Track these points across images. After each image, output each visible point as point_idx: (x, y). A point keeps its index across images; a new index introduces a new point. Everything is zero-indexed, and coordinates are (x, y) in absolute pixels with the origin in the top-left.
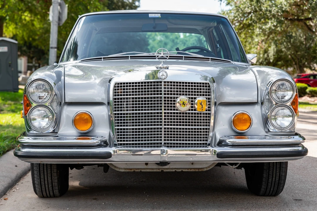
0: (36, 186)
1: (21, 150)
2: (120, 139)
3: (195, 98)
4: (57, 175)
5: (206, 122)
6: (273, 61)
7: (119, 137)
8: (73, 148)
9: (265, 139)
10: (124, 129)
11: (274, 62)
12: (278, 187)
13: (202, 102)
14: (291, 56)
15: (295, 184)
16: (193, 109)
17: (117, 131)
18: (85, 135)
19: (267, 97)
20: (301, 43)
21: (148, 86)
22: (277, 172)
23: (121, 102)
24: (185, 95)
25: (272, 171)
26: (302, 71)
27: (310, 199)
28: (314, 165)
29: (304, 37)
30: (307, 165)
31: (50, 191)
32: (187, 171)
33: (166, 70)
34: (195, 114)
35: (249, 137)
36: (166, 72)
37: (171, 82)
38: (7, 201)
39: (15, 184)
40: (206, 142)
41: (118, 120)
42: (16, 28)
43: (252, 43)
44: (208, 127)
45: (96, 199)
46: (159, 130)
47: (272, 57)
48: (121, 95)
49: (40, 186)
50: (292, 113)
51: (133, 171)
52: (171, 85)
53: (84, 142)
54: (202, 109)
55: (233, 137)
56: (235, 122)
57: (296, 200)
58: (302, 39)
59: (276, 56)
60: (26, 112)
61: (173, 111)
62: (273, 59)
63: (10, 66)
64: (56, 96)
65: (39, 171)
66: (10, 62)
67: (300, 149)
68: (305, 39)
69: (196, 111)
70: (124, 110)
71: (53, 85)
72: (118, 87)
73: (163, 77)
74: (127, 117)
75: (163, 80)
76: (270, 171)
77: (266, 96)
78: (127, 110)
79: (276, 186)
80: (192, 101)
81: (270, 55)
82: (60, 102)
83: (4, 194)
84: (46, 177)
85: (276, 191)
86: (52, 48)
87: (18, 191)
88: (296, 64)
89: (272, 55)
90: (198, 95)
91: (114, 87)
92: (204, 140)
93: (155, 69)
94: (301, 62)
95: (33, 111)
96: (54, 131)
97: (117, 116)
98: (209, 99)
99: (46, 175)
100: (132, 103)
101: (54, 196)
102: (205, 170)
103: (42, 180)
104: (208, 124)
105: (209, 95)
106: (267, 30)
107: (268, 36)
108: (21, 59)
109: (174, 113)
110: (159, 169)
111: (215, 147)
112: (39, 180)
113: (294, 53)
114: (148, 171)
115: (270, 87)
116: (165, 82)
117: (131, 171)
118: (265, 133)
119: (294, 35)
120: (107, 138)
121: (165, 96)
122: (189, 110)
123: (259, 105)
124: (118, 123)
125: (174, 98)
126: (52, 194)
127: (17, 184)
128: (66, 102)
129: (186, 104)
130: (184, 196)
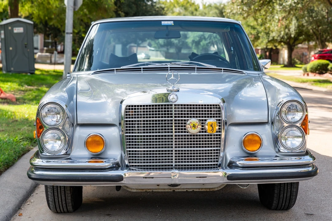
0: (50, 202)
1: (35, 172)
2: (131, 161)
3: (205, 120)
4: (70, 192)
5: (217, 144)
6: (294, 36)
7: (131, 158)
8: (85, 171)
9: (275, 160)
10: (136, 151)
11: (296, 36)
12: (289, 203)
13: (212, 124)
14: (313, 30)
15: (308, 194)
16: (204, 131)
17: (128, 153)
18: (97, 157)
19: (277, 118)
20: (323, 17)
21: (159, 108)
22: (288, 188)
23: (132, 124)
24: (196, 117)
25: (283, 187)
26: (324, 46)
27: (321, 214)
28: (329, 168)
29: (327, 11)
30: (322, 168)
31: (64, 208)
32: (198, 191)
33: (177, 93)
34: (205, 135)
35: (260, 158)
36: (176, 95)
37: (182, 105)
38: (22, 217)
39: (29, 196)
40: (217, 163)
41: (130, 142)
42: (32, 7)
43: (272, 20)
44: (218, 148)
45: (109, 215)
46: (170, 152)
47: (293, 32)
48: (132, 118)
49: (54, 203)
50: (302, 134)
51: (144, 191)
52: (182, 108)
53: (97, 165)
54: (212, 131)
55: (243, 159)
56: (245, 142)
57: (308, 214)
58: (325, 13)
59: (297, 31)
60: (39, 135)
61: (183, 134)
62: (294, 34)
63: (26, 47)
64: (68, 118)
65: (52, 189)
66: (26, 43)
67: (310, 169)
68: (327, 13)
69: (206, 132)
70: (135, 133)
71: (65, 107)
72: (129, 109)
73: (174, 100)
74: (138, 139)
75: (174, 103)
76: (281, 188)
77: (276, 116)
78: (138, 133)
79: (288, 201)
80: (202, 123)
81: (291, 30)
82: (73, 124)
83: (19, 209)
84: (59, 194)
85: (287, 206)
86: (67, 33)
87: (32, 204)
88: (317, 39)
89: (293, 30)
90: (208, 117)
91: (126, 110)
92: (214, 161)
93: (166, 92)
94: (323, 37)
95: (45, 134)
96: (67, 152)
97: (128, 138)
98: (219, 120)
99: (59, 193)
100: (143, 125)
101: (67, 212)
102: (216, 189)
103: (56, 197)
104: (218, 145)
105: (219, 117)
106: (287, 7)
107: (289, 13)
108: (37, 36)
109: (185, 136)
110: (170, 189)
111: (226, 169)
112: (53, 197)
113: (316, 28)
114: (160, 191)
115: (280, 108)
116: (175, 105)
117: (143, 191)
118: (276, 153)
119: (316, 9)
120: (118, 160)
121: (176, 119)
122: (200, 132)
123: (269, 125)
124: (130, 145)
125: (185, 120)
126: (65, 210)
127: (32, 195)
128: (78, 123)
129: (196, 127)
130: (196, 210)
